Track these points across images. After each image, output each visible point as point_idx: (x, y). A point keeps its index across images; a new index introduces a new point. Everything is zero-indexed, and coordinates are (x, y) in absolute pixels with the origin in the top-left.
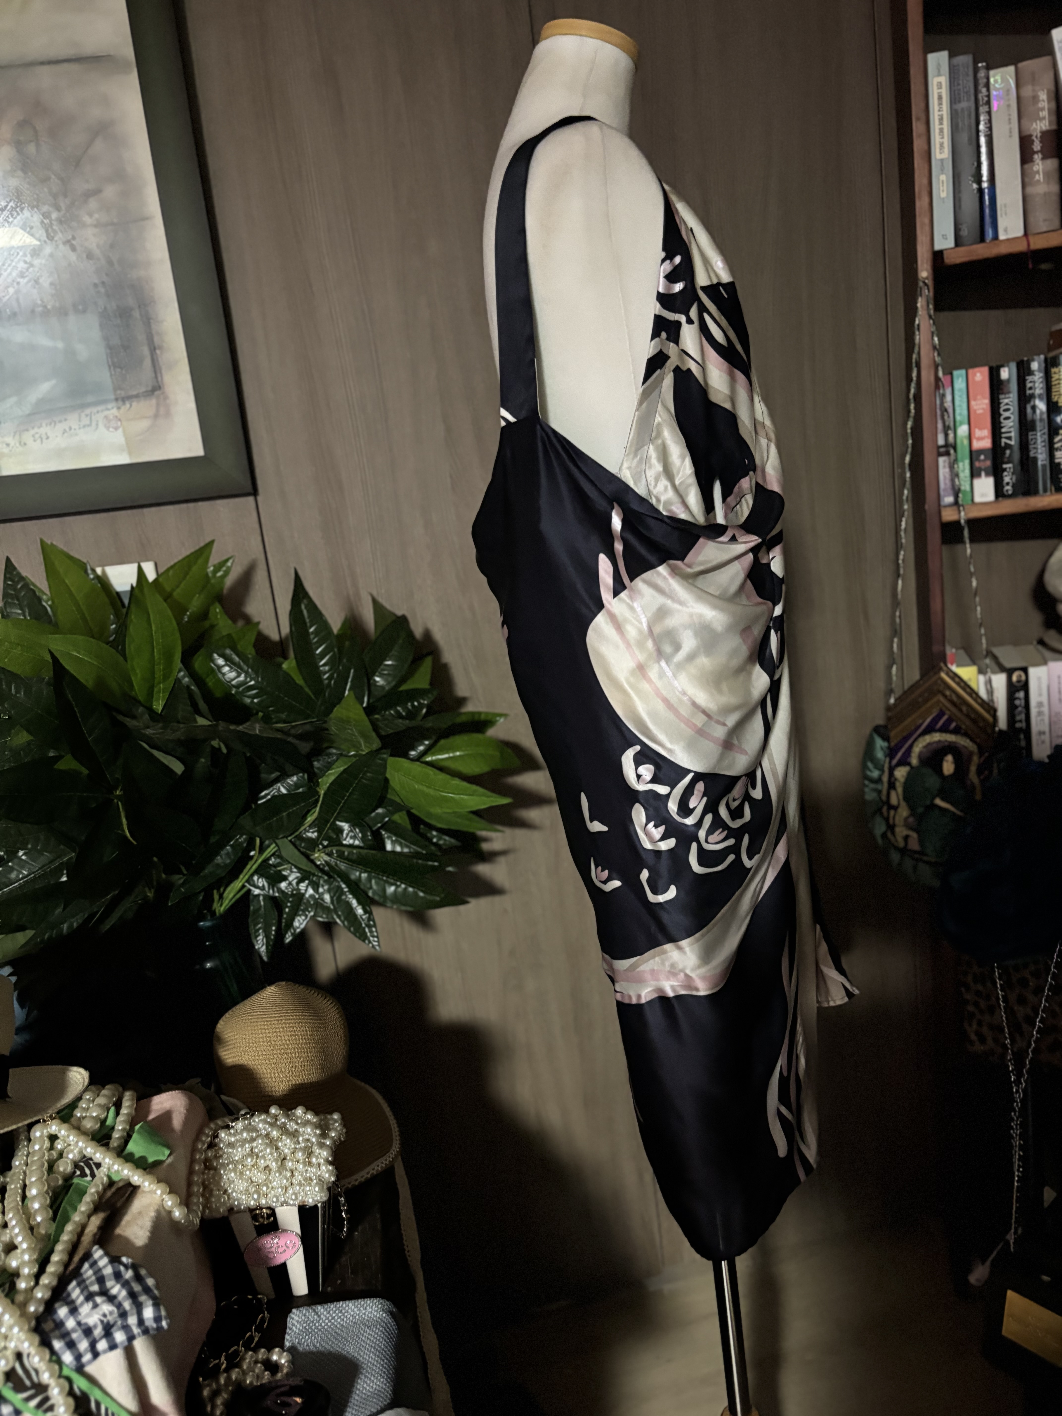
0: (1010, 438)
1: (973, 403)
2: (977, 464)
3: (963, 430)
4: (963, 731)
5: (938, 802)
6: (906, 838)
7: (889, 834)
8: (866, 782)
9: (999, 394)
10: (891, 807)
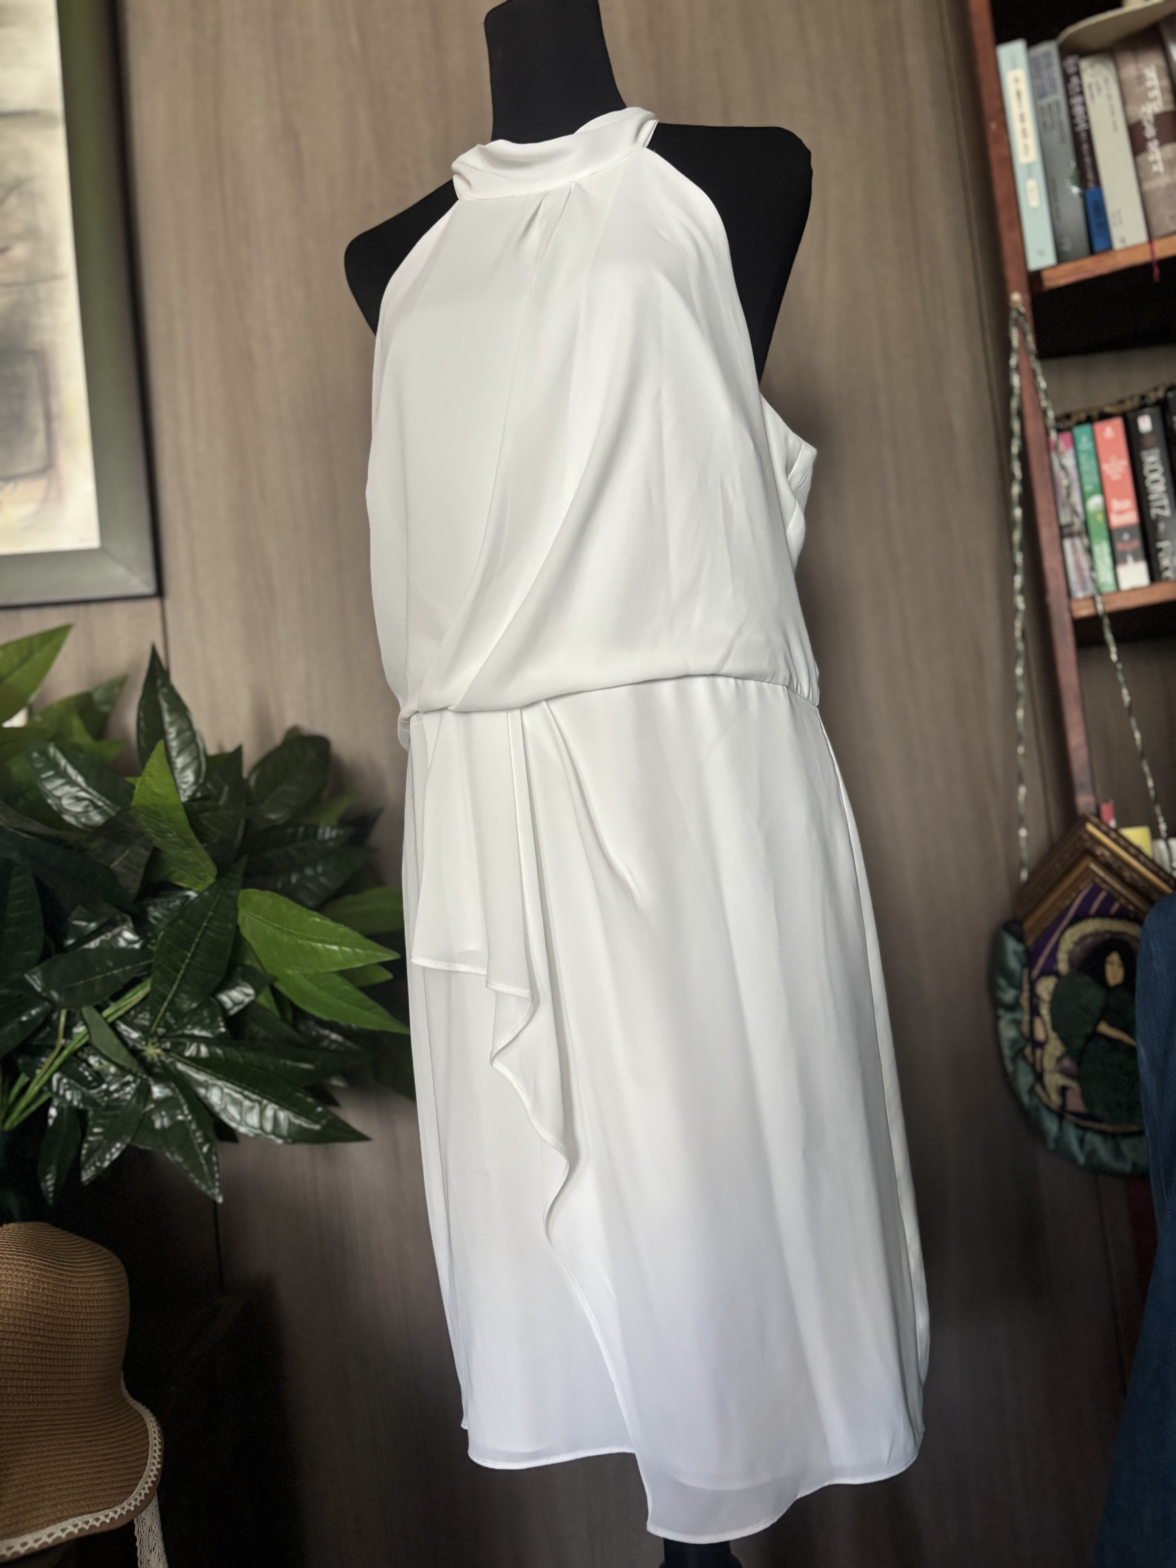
0: (1162, 507)
1: (1105, 467)
2: (1119, 546)
3: (1095, 503)
4: (1132, 916)
5: (1104, 1028)
6: (1063, 1091)
7: (1038, 1089)
8: (1001, 1012)
9: (1139, 451)
10: (1038, 1045)
